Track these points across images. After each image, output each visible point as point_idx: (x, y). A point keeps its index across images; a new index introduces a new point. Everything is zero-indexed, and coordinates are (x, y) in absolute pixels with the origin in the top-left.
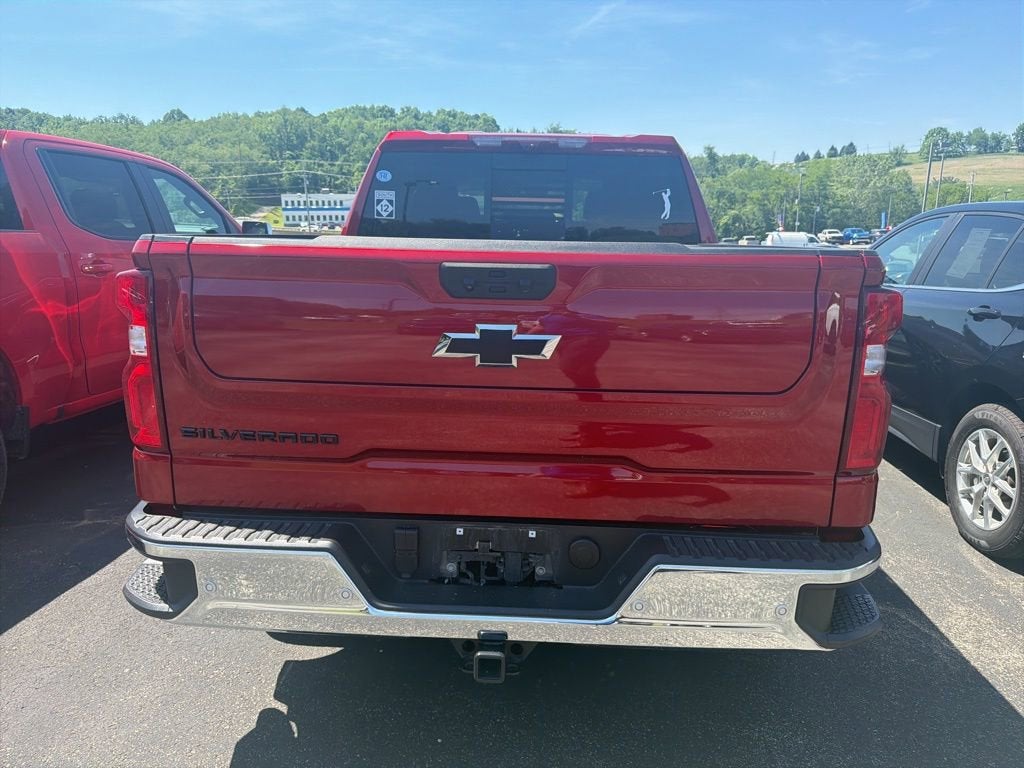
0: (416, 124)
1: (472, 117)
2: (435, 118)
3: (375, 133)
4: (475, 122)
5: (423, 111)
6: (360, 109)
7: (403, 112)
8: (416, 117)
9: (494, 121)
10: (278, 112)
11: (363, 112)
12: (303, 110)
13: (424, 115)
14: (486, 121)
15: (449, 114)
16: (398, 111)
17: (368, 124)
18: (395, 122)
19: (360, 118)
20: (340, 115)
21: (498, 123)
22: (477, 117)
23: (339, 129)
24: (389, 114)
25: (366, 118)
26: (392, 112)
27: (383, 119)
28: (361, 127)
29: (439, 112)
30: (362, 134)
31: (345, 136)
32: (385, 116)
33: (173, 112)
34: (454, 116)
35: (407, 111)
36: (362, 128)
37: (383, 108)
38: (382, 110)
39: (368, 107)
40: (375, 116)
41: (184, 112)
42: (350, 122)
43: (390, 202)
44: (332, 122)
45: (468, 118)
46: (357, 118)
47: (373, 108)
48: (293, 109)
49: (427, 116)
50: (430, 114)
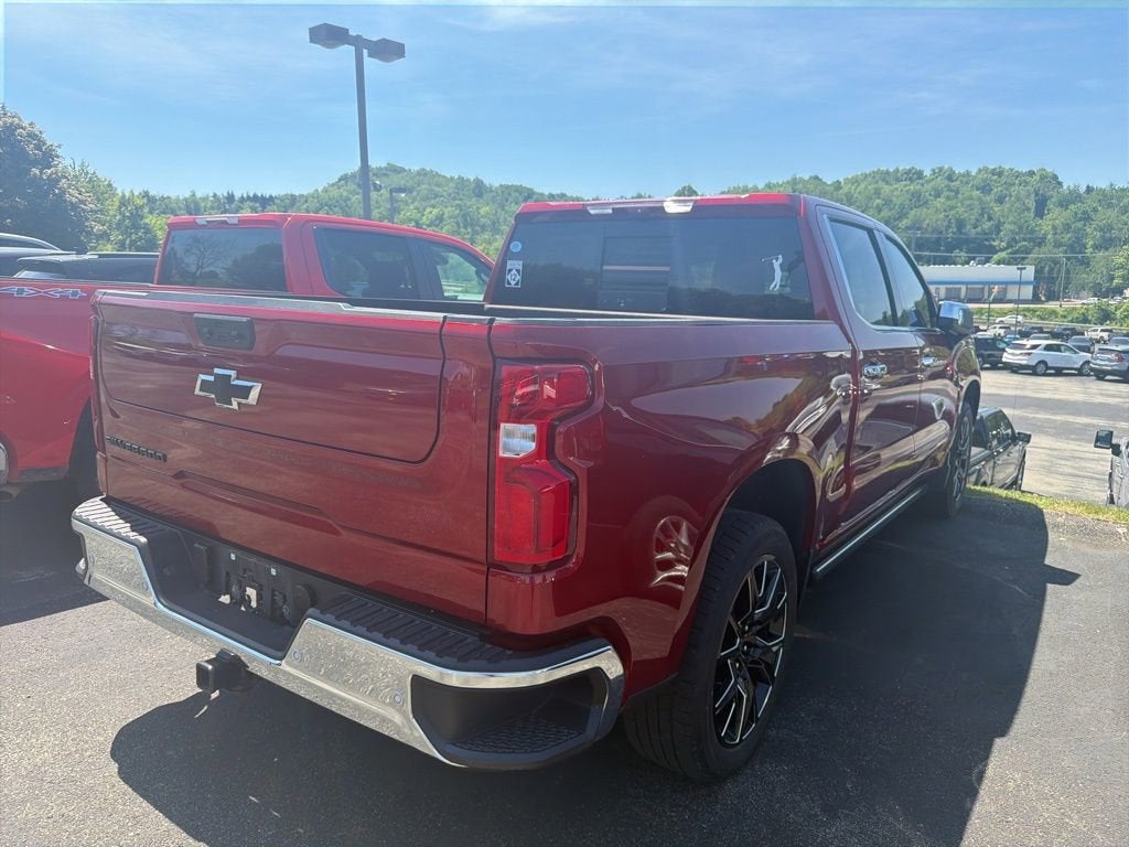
0: (948, 186)
1: (1024, 175)
2: (975, 177)
3: (894, 199)
4: (1028, 179)
5: (959, 170)
6: (882, 172)
7: (935, 173)
8: (950, 178)
9: (1055, 177)
10: (788, 182)
11: (885, 177)
12: (817, 178)
13: (960, 175)
14: (1043, 178)
15: (993, 172)
16: (927, 173)
17: (886, 189)
18: (922, 185)
19: (880, 182)
20: (855, 181)
21: (1060, 180)
22: (1031, 173)
23: (852, 196)
24: (915, 176)
25: (887, 183)
26: (920, 175)
27: (908, 182)
28: (877, 192)
29: (980, 171)
30: (878, 201)
31: (858, 204)
32: (911, 179)
33: (684, 188)
34: (1000, 174)
35: (938, 172)
36: (880, 194)
37: (910, 170)
38: (908, 172)
39: (891, 170)
40: (898, 180)
41: (694, 188)
42: (866, 188)
43: (518, 271)
44: (846, 189)
45: (1018, 175)
46: (877, 182)
47: (897, 171)
48: (807, 178)
49: (963, 176)
50: (968, 174)
